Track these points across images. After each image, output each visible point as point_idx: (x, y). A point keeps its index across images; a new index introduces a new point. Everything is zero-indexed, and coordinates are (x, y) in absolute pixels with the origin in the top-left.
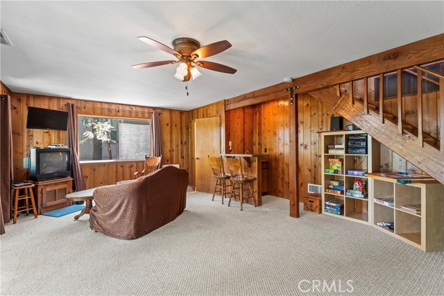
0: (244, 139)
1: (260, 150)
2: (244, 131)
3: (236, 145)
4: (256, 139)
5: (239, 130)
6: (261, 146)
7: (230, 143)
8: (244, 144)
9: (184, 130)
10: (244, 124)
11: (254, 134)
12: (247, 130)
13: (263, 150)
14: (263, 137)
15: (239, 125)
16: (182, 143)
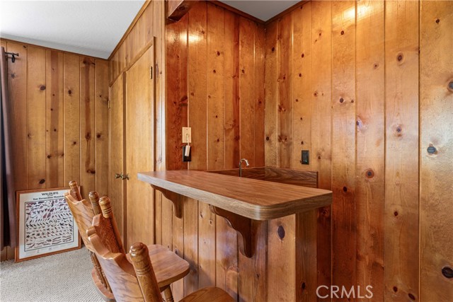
0: (236, 121)
1: (285, 156)
2: (237, 98)
3: (208, 141)
4: (272, 124)
5: (220, 93)
6: (289, 145)
7: (187, 134)
8: (237, 139)
9: (96, 103)
10: (236, 77)
11: (268, 109)
12: (246, 95)
13: (296, 155)
14: (294, 116)
15: (219, 76)
16: (88, 136)
